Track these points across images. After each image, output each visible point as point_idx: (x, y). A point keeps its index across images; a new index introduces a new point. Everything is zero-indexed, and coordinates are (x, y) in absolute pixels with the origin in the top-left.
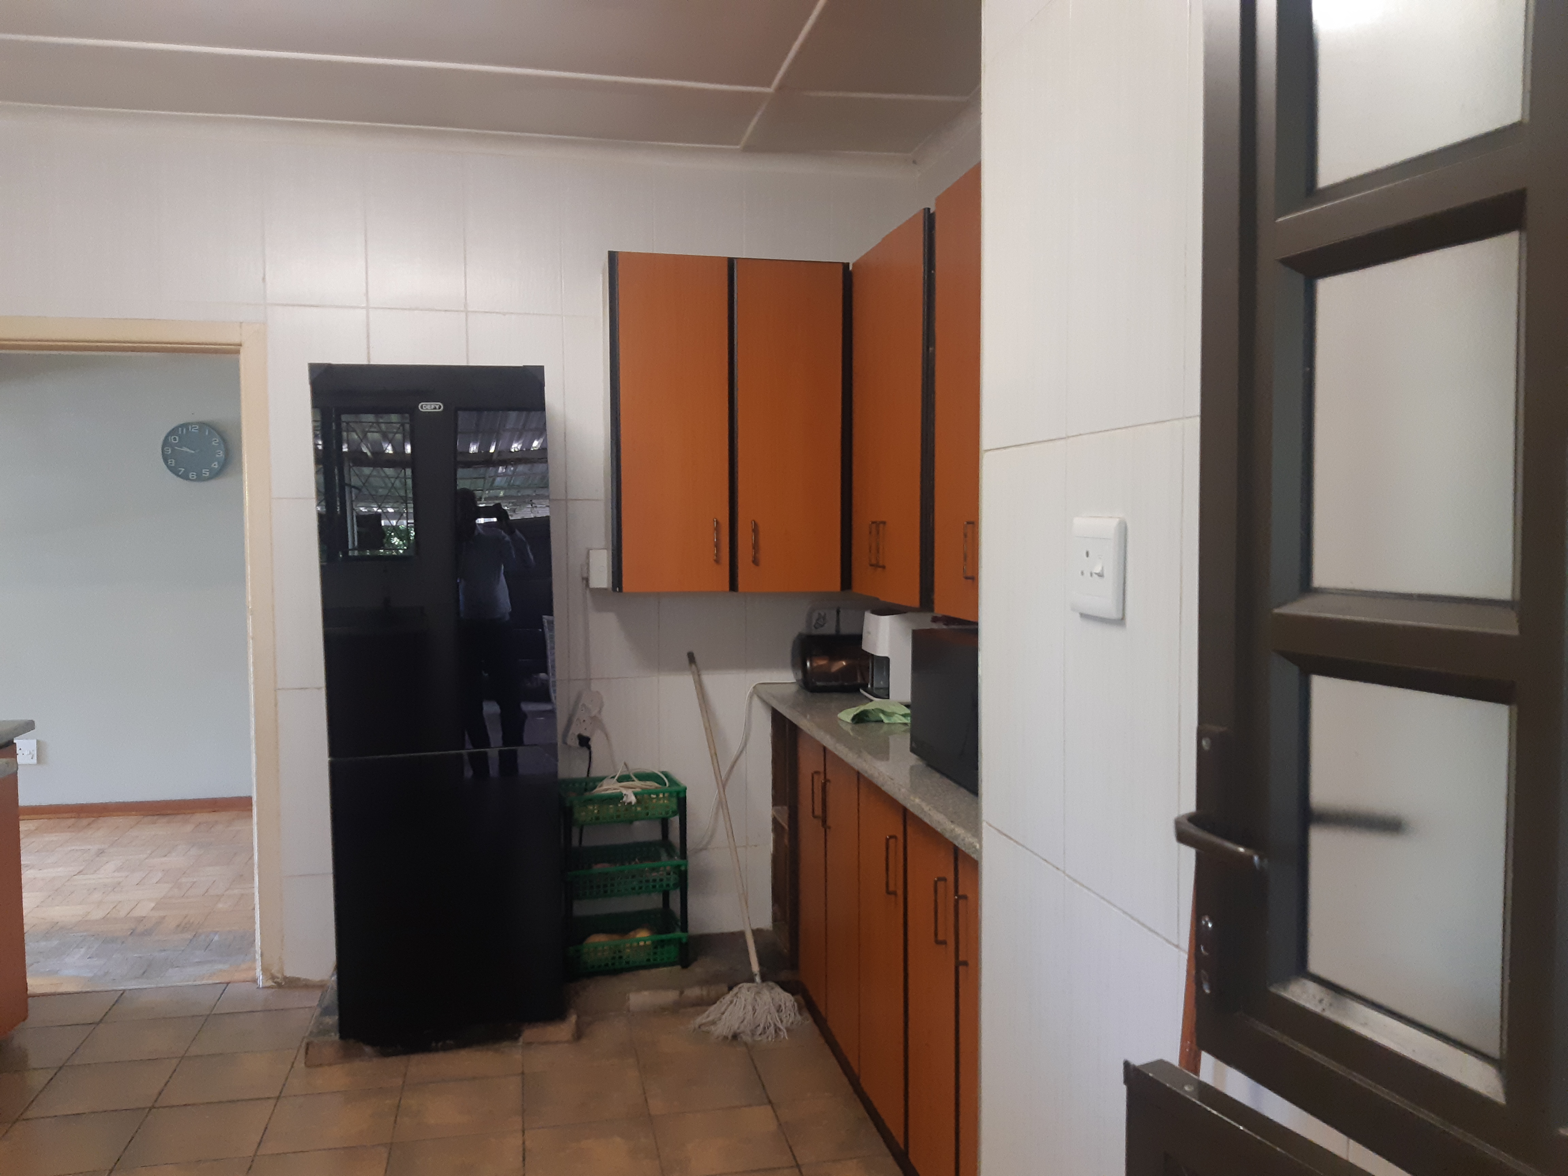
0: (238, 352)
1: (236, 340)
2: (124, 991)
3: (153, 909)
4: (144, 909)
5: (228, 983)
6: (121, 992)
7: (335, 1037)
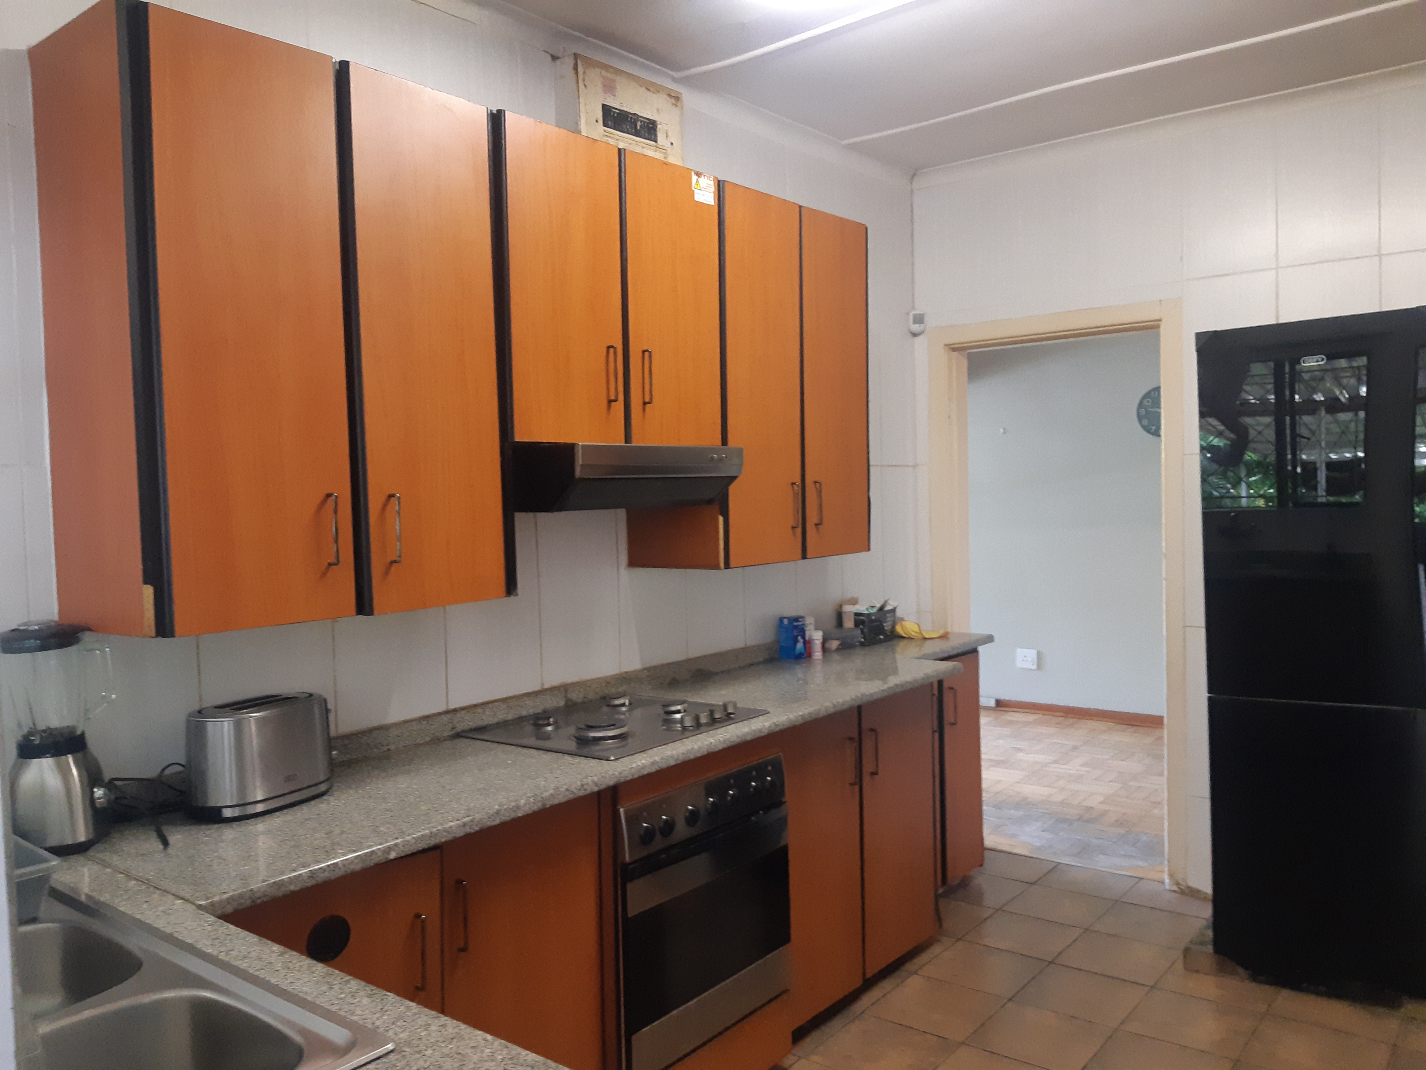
0: (1158, 327)
1: (1156, 317)
2: (1059, 863)
3: (1101, 803)
4: (1094, 802)
5: (1141, 879)
6: (1056, 864)
7: (1210, 949)
